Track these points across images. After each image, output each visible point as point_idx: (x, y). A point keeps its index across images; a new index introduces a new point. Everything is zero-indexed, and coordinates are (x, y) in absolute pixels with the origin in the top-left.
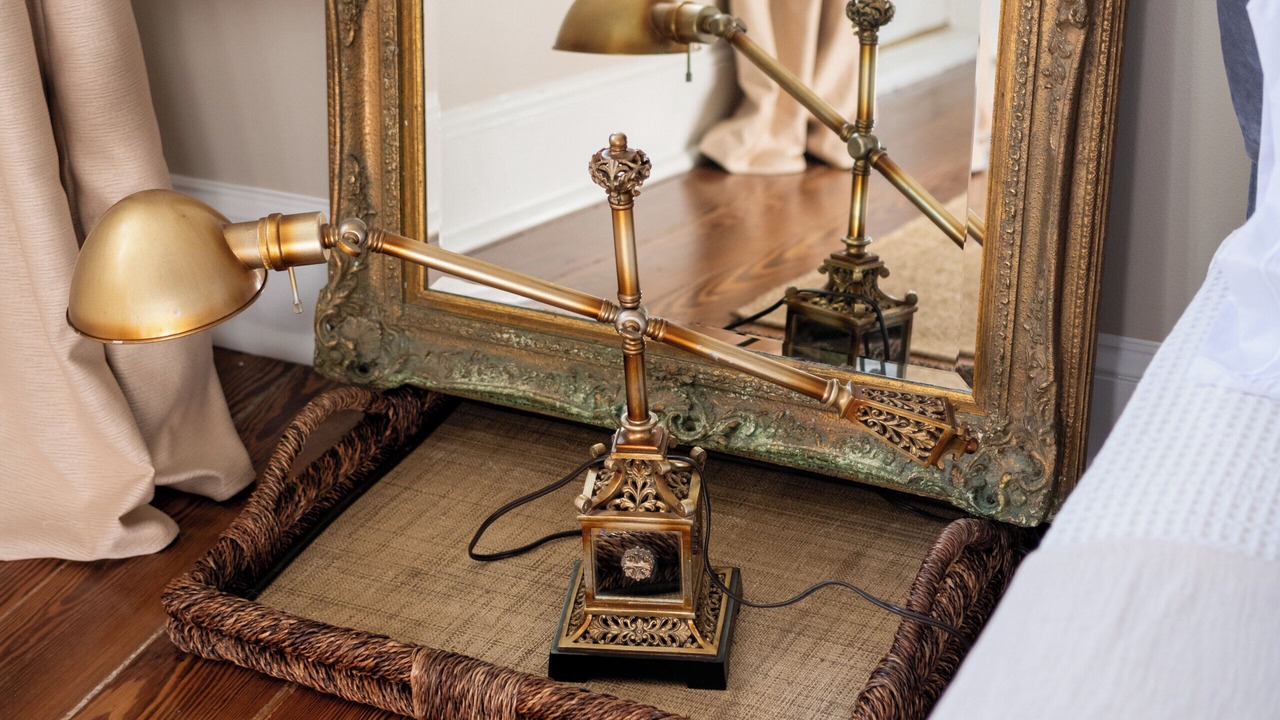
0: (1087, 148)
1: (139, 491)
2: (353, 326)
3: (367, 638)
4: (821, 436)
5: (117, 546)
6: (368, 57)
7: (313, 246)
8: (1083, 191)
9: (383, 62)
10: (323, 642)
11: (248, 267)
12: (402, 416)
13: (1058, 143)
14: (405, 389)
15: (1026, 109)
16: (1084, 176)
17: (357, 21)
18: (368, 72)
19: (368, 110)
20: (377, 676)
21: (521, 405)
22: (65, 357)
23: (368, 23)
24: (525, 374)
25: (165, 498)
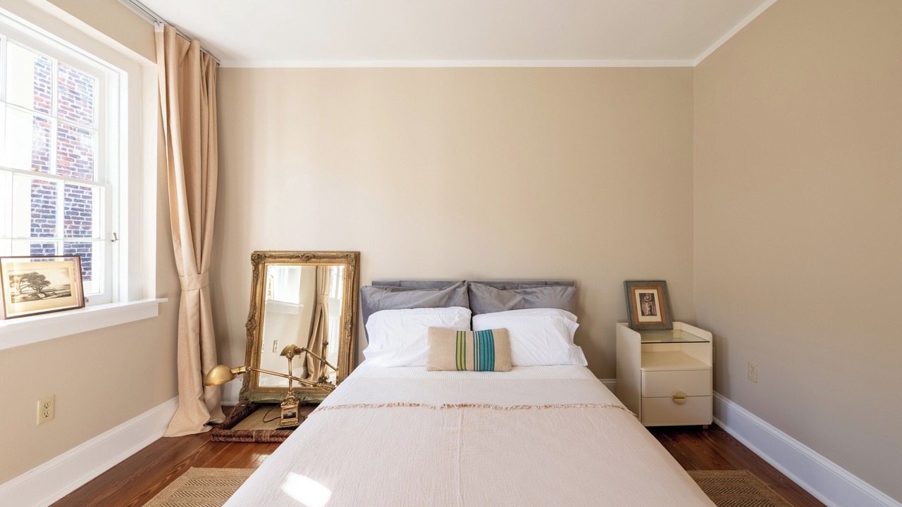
0: (351, 351)
1: (206, 421)
2: (245, 394)
3: (246, 431)
4: (317, 397)
5: (202, 430)
6: (253, 353)
7: (244, 370)
8: (351, 357)
9: (255, 353)
10: (239, 433)
11: (234, 374)
12: (252, 407)
13: (348, 351)
14: (253, 403)
15: (344, 347)
16: (351, 355)
17: (251, 348)
18: (252, 355)
19: (252, 361)
20: (247, 436)
21: (272, 402)
22: (197, 398)
23: (253, 348)
24: (273, 396)
25: (209, 424)
